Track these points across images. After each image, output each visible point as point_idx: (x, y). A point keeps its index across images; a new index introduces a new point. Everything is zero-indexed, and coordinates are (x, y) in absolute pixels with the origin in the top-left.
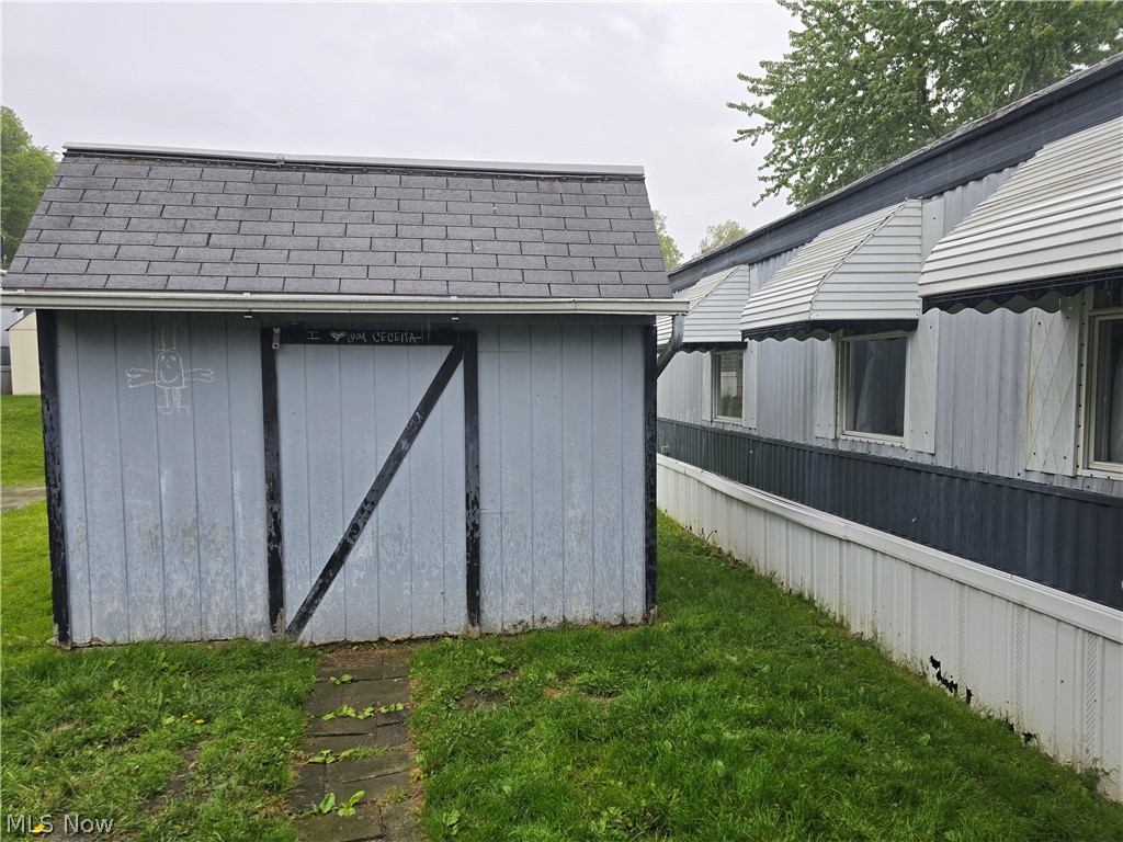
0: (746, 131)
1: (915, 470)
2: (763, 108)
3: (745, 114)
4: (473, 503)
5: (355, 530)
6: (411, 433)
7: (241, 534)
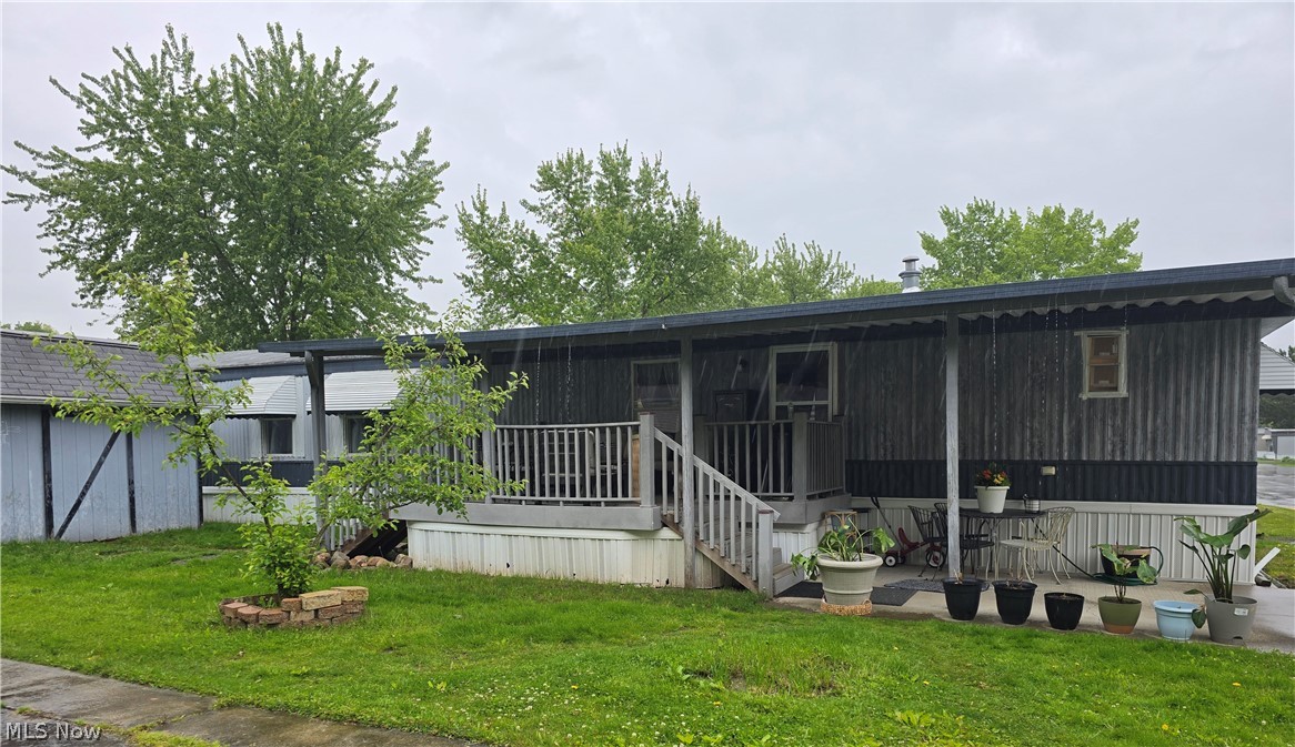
0: (16, 196)
1: (298, 463)
2: (36, 177)
3: (15, 178)
4: (131, 482)
5: (83, 494)
6: (105, 454)
7: (32, 497)
